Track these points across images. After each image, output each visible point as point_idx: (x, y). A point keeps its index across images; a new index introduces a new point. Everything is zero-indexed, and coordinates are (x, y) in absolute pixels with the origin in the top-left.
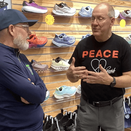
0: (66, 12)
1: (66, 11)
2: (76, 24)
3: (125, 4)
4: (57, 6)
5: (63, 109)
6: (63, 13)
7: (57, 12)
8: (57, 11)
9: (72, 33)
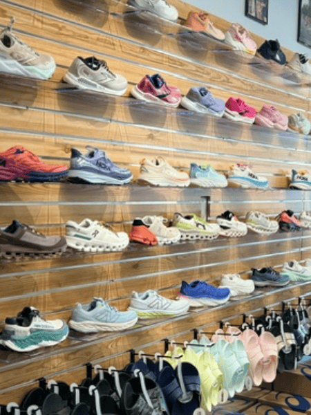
0: (105, 85)
1: (105, 81)
2: (123, 122)
3: (231, 83)
4: (82, 63)
5: (92, 362)
6: (98, 85)
7: (81, 80)
8: (83, 77)
9: (112, 147)
